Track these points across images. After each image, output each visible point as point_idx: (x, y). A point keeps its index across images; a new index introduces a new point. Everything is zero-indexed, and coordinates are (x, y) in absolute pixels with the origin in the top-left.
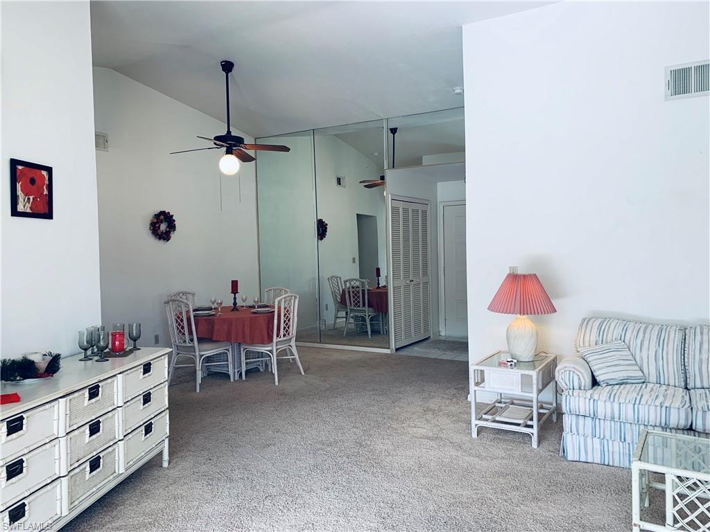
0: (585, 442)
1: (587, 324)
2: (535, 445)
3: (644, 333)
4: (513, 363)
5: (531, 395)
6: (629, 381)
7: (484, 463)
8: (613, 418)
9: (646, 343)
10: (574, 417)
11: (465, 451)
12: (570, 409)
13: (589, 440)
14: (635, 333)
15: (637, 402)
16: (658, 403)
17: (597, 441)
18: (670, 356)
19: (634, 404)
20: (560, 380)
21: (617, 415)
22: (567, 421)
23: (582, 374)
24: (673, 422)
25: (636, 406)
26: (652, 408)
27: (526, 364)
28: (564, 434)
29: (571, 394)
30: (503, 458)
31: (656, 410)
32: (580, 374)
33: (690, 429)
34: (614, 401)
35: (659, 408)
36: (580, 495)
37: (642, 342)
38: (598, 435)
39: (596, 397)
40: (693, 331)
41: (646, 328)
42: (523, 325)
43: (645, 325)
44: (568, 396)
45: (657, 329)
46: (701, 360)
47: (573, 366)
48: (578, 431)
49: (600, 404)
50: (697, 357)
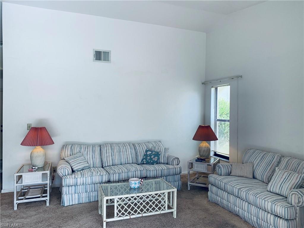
0: (72, 196)
1: (66, 147)
2: (48, 204)
3: (88, 149)
4: (36, 169)
5: (47, 182)
6: (85, 168)
7: (28, 220)
8: (83, 184)
9: (89, 153)
10: (67, 187)
11: (14, 218)
12: (66, 184)
13: (73, 195)
14: (84, 149)
15: (92, 176)
16: (99, 174)
17: (76, 195)
18: (97, 157)
19: (91, 177)
20: (60, 173)
21: (85, 183)
22: (65, 190)
23: (69, 168)
24: (104, 180)
25: (92, 177)
26: (97, 177)
27: (41, 168)
28: (63, 196)
29: (66, 178)
30: (35, 215)
31: (98, 177)
32: (68, 169)
33: (109, 182)
34: (84, 177)
35: (99, 176)
36: (76, 219)
37: (87, 152)
38: (77, 192)
39: (77, 177)
40: (103, 146)
41: (88, 147)
42: (39, 151)
43: (87, 146)
44: (65, 179)
45: (91, 146)
46: (107, 156)
47: (65, 166)
48: (69, 193)
49: (79, 179)
50: (106, 155)
